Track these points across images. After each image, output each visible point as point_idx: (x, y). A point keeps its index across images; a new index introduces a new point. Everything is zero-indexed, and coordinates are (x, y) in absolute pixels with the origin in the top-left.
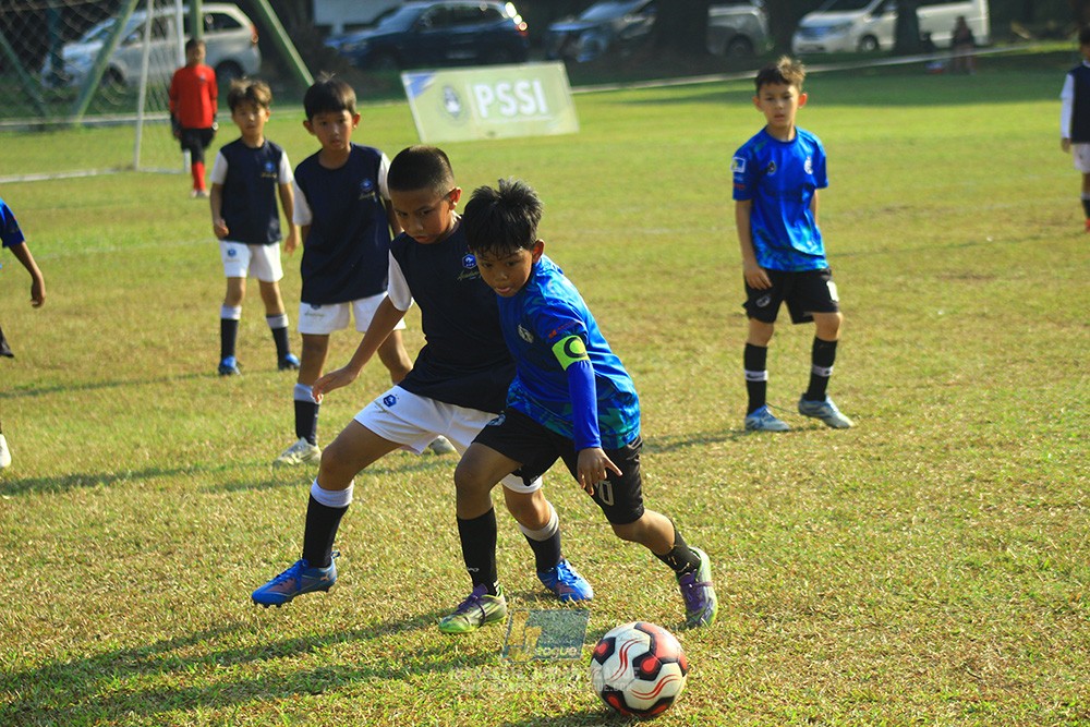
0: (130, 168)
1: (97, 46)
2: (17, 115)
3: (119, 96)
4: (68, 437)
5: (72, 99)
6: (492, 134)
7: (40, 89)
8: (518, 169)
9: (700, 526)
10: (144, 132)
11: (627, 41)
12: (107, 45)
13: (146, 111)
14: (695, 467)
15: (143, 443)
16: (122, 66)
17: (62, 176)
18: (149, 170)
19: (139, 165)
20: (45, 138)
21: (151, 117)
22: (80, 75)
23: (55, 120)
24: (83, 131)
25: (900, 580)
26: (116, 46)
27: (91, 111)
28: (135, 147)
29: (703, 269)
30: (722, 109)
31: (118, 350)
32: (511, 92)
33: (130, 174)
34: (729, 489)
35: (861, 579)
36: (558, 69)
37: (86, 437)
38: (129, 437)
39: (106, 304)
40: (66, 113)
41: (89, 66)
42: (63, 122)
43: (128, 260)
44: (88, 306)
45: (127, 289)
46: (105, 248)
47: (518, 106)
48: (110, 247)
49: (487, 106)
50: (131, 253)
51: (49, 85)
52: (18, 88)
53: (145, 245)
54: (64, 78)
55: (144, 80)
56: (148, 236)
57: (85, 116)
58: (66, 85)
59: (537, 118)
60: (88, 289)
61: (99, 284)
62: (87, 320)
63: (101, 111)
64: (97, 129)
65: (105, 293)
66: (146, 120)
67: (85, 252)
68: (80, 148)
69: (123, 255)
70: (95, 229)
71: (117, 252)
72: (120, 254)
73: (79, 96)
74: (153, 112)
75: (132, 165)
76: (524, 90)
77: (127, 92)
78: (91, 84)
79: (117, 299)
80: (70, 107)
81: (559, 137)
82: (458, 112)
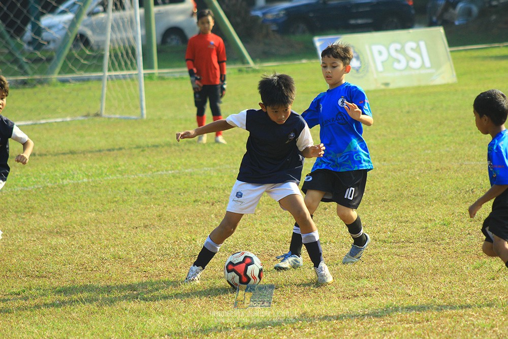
0: (97, 115)
1: (70, 16)
2: (6, 73)
3: (87, 58)
5: (49, 60)
6: (387, 84)
7: (23, 53)
8: (408, 112)
10: (108, 86)
11: (495, 6)
12: (78, 16)
13: (109, 70)
16: (89, 33)
17: (43, 121)
18: (113, 116)
19: (104, 113)
20: (28, 91)
21: (113, 73)
22: (54, 41)
23: (37, 77)
24: (59, 84)
26: (84, 17)
27: (65, 69)
28: (101, 99)
31: (92, 262)
32: (401, 51)
33: (97, 119)
36: (440, 30)
40: (42, 71)
41: (63, 32)
42: (43, 77)
43: (98, 189)
44: (67, 226)
45: (98, 212)
46: (79, 180)
47: (408, 62)
48: (83, 178)
49: (382, 62)
50: (100, 183)
51: (31, 48)
52: (6, 51)
53: (111, 177)
54: (42, 42)
55: (108, 43)
56: (113, 169)
57: (60, 73)
58: (44, 48)
59: (423, 71)
60: (66, 213)
61: (74, 208)
62: (66, 238)
63: (74, 68)
64: (70, 83)
65: (80, 216)
66: (110, 76)
67: (63, 183)
68: (56, 99)
69: (94, 185)
70: (70, 164)
71: (89, 182)
72: (91, 184)
73: (55, 57)
74: (115, 70)
75: (99, 113)
76: (412, 49)
77: (94, 54)
78: (64, 48)
79: (90, 220)
80: (48, 66)
81: (440, 86)
82: (360, 67)
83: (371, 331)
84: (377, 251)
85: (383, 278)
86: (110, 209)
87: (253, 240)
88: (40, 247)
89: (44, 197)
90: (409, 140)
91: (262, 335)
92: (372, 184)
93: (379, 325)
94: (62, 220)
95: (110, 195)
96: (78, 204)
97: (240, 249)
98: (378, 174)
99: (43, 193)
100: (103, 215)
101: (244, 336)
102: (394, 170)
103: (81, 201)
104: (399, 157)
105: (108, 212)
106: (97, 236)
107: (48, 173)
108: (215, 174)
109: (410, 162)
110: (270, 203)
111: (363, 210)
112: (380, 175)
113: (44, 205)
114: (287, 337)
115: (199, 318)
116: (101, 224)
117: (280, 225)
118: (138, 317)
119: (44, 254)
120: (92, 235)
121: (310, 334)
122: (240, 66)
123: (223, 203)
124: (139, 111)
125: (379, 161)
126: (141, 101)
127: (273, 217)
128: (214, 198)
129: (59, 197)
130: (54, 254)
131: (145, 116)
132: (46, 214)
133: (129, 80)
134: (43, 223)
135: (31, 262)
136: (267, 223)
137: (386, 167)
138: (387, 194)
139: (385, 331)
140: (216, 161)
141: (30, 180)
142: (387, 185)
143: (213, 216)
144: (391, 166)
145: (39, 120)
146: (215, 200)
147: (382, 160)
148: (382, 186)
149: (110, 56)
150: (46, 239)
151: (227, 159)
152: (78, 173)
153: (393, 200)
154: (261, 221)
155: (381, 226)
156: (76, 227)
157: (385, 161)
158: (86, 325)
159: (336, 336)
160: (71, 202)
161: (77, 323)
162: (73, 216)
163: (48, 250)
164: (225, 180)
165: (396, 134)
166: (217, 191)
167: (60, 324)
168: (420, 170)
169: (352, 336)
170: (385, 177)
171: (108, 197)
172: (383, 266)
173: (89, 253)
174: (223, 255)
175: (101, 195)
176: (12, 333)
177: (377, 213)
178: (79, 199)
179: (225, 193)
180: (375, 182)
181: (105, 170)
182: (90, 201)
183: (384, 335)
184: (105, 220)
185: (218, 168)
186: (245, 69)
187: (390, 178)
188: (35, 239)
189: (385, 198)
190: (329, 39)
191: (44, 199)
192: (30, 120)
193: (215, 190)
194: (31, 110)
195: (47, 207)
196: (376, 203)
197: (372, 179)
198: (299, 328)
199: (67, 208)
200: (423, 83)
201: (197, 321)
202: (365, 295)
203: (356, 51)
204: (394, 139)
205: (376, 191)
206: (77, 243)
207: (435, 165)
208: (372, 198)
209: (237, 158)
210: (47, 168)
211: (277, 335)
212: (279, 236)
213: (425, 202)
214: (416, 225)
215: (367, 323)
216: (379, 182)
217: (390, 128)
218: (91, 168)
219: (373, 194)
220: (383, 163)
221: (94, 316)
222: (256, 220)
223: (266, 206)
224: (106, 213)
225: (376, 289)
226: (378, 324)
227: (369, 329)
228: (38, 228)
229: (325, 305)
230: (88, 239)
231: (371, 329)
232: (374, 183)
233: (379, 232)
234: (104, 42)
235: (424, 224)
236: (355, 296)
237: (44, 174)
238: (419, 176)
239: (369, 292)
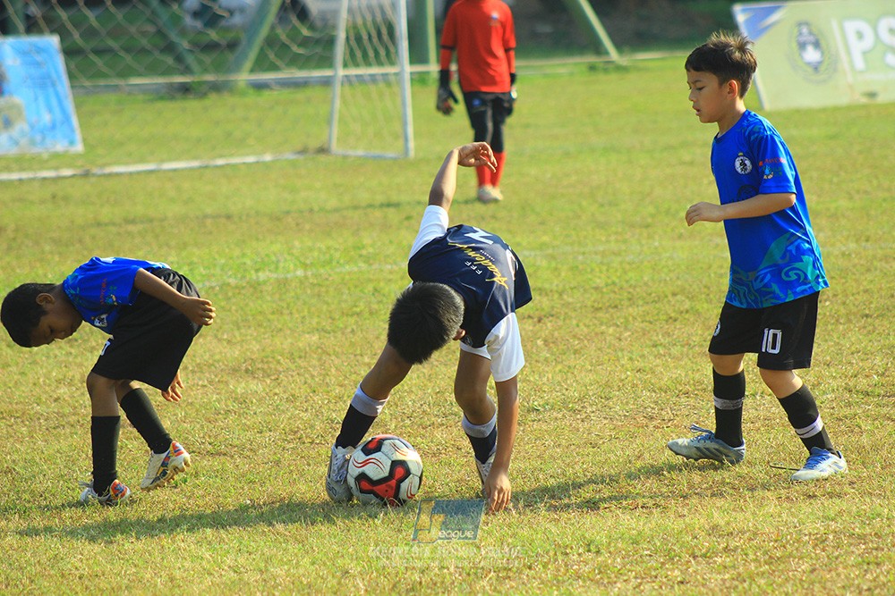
0: (323, 150)
2: (152, 70)
3: (305, 42)
4: (241, 560)
5: (232, 46)
6: (872, 95)
7: (183, 32)
10: (343, 96)
13: (345, 65)
15: (355, 568)
17: (220, 162)
18: (351, 152)
19: (335, 147)
20: (193, 104)
21: (353, 71)
22: (242, 10)
23: (209, 77)
24: (251, 91)
27: (262, 64)
28: (329, 122)
31: (312, 427)
33: (322, 158)
37: (268, 560)
38: (333, 560)
39: (292, 358)
40: (219, 67)
42: (221, 78)
43: (323, 289)
44: (265, 360)
45: (323, 334)
46: (288, 272)
48: (295, 270)
49: (864, 53)
50: (327, 279)
51: (198, 24)
52: (151, 29)
53: (347, 267)
54: (220, 12)
55: (344, 15)
56: (352, 253)
57: (252, 71)
58: (223, 23)
60: (264, 334)
61: (280, 326)
62: (264, 381)
63: (279, 63)
64: (272, 89)
65: (289, 340)
66: (346, 76)
67: (258, 278)
68: (246, 119)
69: (315, 282)
70: (272, 243)
71: (306, 277)
72: (311, 281)
73: (244, 42)
74: (357, 65)
75: (326, 146)
77: (316, 35)
78: (261, 23)
79: (308, 349)
80: (231, 57)
82: (820, 63)
83: (841, 562)
84: (852, 412)
85: (863, 463)
86: (346, 328)
87: (616, 388)
88: (215, 397)
89: (223, 304)
91: (633, 568)
92: (843, 284)
93: (857, 552)
94: (255, 347)
95: (346, 301)
96: (287, 318)
97: (591, 405)
98: (854, 266)
99: (220, 297)
100: (332, 338)
101: (599, 569)
102: (886, 258)
103: (291, 313)
105: (343, 333)
106: (321, 378)
107: (231, 258)
108: (544, 263)
110: (648, 319)
111: (826, 333)
112: (858, 267)
113: (222, 319)
114: (681, 571)
115: (514, 535)
116: (329, 355)
117: (666, 360)
118: (400, 531)
119: (222, 412)
120: (313, 376)
121: (725, 567)
122: (591, 59)
123: (558, 318)
124: (400, 143)
125: (857, 241)
126: (405, 124)
127: (655, 346)
128: (543, 309)
129: (251, 304)
130: (242, 411)
131: (412, 153)
132: (225, 337)
133: (382, 85)
134: (221, 353)
135: (198, 426)
136: (643, 356)
137: (870, 253)
138: (871, 303)
139: (868, 564)
140: (545, 239)
141: (196, 272)
142: (872, 286)
143: (540, 342)
144: (879, 251)
145: (214, 158)
146: (543, 313)
147: (863, 238)
148: (862, 288)
149: (347, 38)
150: (227, 383)
151: (567, 236)
152: (286, 260)
153: (882, 315)
154: (631, 352)
155: (861, 364)
156: (282, 361)
157: (867, 241)
158: (300, 545)
159: (774, 571)
160: (273, 313)
161: (285, 543)
162: (277, 341)
163: (229, 403)
164: (563, 274)
165: (889, 190)
166: (547, 295)
167: (252, 544)
169: (804, 572)
170: (868, 270)
171: (344, 305)
172: (865, 440)
173: (306, 410)
174: (560, 416)
175: (330, 301)
176: (163, 559)
177: (853, 339)
178: (288, 308)
179: (562, 299)
180: (850, 281)
181: (337, 255)
182: (309, 312)
183: (865, 571)
184: (337, 349)
185: (550, 251)
186: (601, 65)
187: (878, 272)
188: (206, 383)
189: (867, 312)
190: (763, 8)
191: (223, 308)
192: (195, 158)
193: (544, 293)
194: (199, 140)
195: (227, 324)
196: (849, 321)
197: (843, 275)
198: (704, 556)
199: (265, 324)
201: (510, 541)
202: (828, 494)
203: (815, 31)
204: (884, 200)
205: (851, 298)
206: (285, 392)
208: (843, 311)
209: (585, 233)
210: (227, 250)
211: (661, 568)
212: (665, 381)
215: (834, 547)
216: (856, 281)
218: (311, 250)
219: (844, 303)
220: (863, 244)
221: (316, 528)
222: (622, 350)
223: (641, 325)
224: (339, 334)
225: (852, 483)
226: (855, 550)
227: (837, 558)
228: (211, 361)
229: (754, 513)
230: (305, 383)
231: (841, 559)
232: (847, 282)
233: (855, 376)
234: (336, 13)
236: (810, 497)
237: (223, 261)
239: (838, 489)
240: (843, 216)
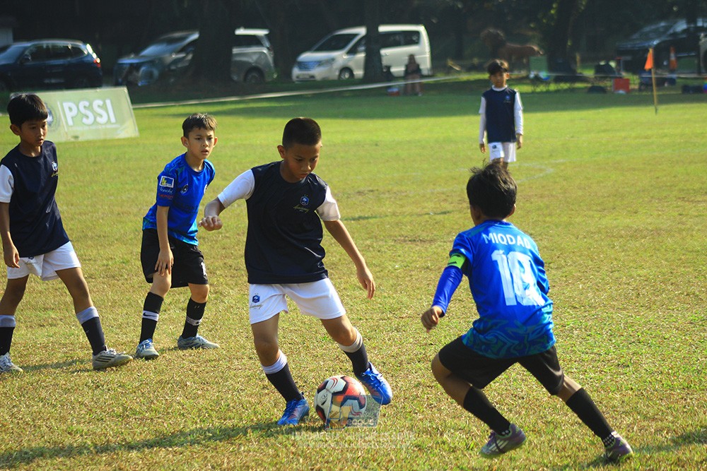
6: (76, 137)
8: (95, 163)
9: (225, 420)
11: (173, 71)
14: (222, 378)
25: (368, 458)
29: (227, 235)
30: (241, 120)
32: (90, 108)
34: (246, 394)
35: (340, 457)
36: (125, 90)
47: (95, 118)
49: (72, 118)
59: (109, 126)
76: (99, 106)
81: (124, 139)
82: (52, 122)
85: (67, 310)
90: (95, 188)
102: (80, 214)
104: (85, 202)
109: (95, 206)
125: (67, 206)
137: (73, 211)
153: (78, 241)
165: (83, 182)
168: (103, 213)
170: (72, 219)
200: (108, 137)
202: (50, 324)
203: (49, 107)
204: (81, 187)
207: (116, 209)
213: (107, 243)
214: (99, 262)
217: (78, 176)
225: (61, 319)
235: (105, 262)
236: (41, 326)
238: (103, 219)
239: (54, 322)
240: (61, 194)
